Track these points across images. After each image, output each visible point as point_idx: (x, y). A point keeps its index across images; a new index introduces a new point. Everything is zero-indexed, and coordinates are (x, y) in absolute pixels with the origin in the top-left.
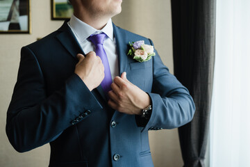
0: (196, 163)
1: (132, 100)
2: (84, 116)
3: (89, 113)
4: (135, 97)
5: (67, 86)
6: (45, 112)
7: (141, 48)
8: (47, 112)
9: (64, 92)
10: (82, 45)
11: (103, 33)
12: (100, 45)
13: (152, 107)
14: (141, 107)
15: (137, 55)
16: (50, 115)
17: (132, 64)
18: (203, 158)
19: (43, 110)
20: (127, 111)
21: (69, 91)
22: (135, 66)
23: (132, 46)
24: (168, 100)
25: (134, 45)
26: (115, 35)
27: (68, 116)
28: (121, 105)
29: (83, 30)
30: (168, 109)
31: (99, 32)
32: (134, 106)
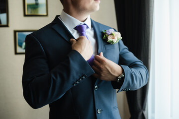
0: (140, 114)
1: (110, 71)
2: (82, 79)
3: (85, 77)
4: (112, 69)
5: (70, 59)
6: (55, 78)
7: (112, 34)
8: (56, 77)
9: (69, 62)
10: (71, 32)
11: (85, 24)
12: (84, 33)
13: (124, 75)
14: (116, 75)
15: (110, 39)
16: (59, 80)
17: (106, 46)
18: (144, 110)
19: (53, 76)
20: (106, 79)
21: (71, 62)
22: (108, 47)
23: (106, 33)
24: (133, 70)
25: (107, 32)
26: (92, 26)
27: (71, 80)
28: (102, 75)
29: (71, 22)
30: (134, 76)
31: (83, 23)
32: (111, 74)
